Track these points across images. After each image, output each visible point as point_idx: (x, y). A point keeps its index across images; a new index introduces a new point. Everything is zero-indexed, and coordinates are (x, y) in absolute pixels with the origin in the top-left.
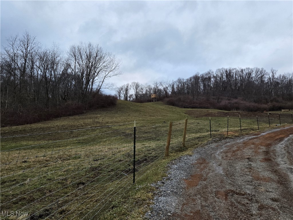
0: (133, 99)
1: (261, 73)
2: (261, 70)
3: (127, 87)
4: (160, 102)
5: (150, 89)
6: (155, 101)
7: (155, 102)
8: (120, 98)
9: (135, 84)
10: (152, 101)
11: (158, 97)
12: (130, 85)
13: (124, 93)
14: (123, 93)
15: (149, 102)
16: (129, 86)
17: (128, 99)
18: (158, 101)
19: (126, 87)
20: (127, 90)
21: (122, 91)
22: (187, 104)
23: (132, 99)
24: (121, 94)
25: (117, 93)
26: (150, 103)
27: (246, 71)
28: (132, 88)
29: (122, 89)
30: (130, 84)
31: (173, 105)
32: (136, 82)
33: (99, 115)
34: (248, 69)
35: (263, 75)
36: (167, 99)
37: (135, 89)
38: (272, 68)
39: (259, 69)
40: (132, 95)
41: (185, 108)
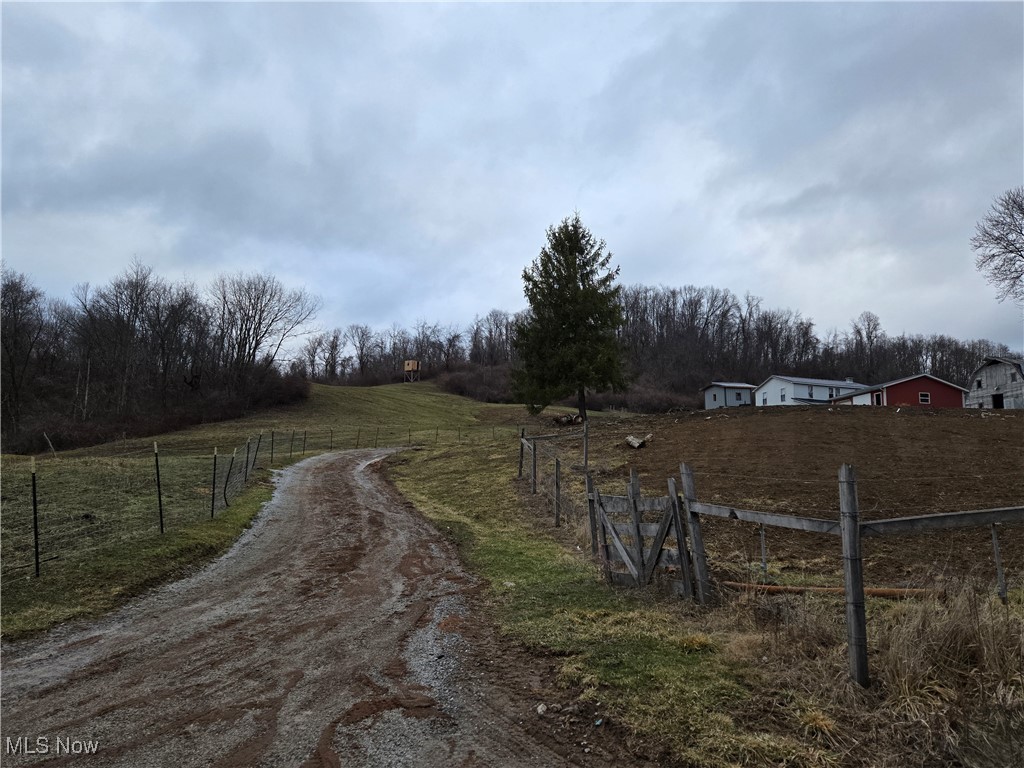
0: (354, 370)
1: (725, 300)
2: (722, 294)
3: (336, 338)
4: (428, 384)
5: (406, 342)
6: (416, 380)
7: (416, 383)
8: (313, 369)
9: (359, 330)
10: (408, 380)
11: (426, 369)
12: (343, 333)
13: (327, 355)
14: (322, 355)
15: (397, 382)
16: (341, 337)
17: (339, 369)
18: (423, 378)
19: (332, 339)
20: (334, 346)
21: (319, 350)
22: (496, 392)
23: (348, 370)
24: (317, 358)
25: (306, 353)
26: (399, 387)
27: (683, 294)
28: (349, 343)
29: (320, 344)
30: (344, 330)
31: (461, 393)
32: (362, 325)
33: (275, 421)
34: (691, 289)
35: (728, 311)
36: (446, 377)
37: (358, 345)
38: (748, 292)
39: (718, 291)
40: (351, 358)
41: (489, 401)
